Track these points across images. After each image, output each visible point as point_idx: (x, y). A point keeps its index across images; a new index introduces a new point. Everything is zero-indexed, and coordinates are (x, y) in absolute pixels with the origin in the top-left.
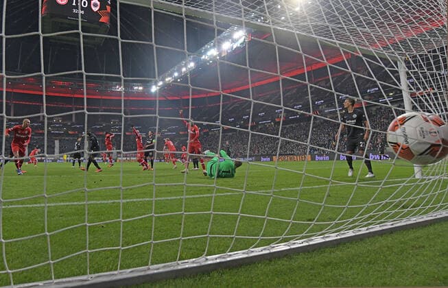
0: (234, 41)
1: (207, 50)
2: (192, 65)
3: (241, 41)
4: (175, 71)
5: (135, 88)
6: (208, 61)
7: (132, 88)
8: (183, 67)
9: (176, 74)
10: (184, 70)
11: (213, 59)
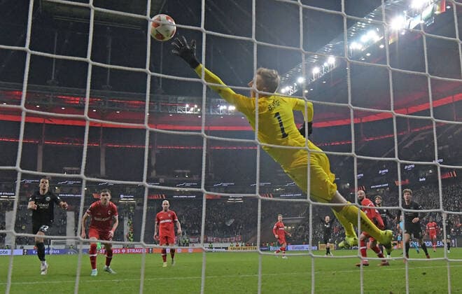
0: (412, 14)
1: (359, 32)
2: (331, 61)
3: (427, 13)
4: (298, 74)
5: (222, 108)
6: (363, 54)
7: (215, 107)
8: (314, 65)
9: (301, 80)
10: (316, 71)
11: (373, 48)
